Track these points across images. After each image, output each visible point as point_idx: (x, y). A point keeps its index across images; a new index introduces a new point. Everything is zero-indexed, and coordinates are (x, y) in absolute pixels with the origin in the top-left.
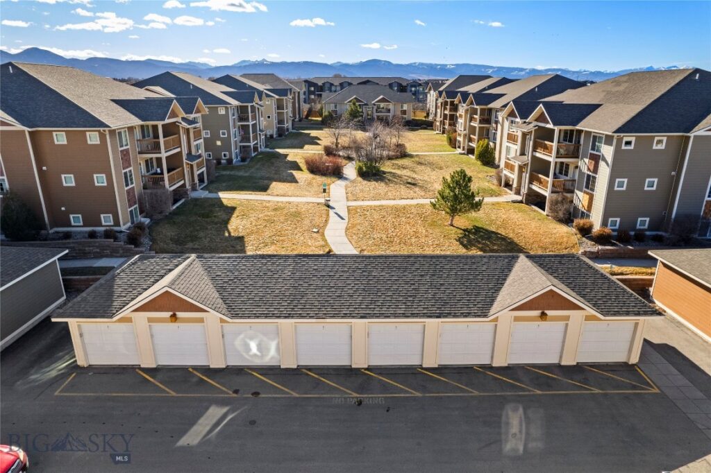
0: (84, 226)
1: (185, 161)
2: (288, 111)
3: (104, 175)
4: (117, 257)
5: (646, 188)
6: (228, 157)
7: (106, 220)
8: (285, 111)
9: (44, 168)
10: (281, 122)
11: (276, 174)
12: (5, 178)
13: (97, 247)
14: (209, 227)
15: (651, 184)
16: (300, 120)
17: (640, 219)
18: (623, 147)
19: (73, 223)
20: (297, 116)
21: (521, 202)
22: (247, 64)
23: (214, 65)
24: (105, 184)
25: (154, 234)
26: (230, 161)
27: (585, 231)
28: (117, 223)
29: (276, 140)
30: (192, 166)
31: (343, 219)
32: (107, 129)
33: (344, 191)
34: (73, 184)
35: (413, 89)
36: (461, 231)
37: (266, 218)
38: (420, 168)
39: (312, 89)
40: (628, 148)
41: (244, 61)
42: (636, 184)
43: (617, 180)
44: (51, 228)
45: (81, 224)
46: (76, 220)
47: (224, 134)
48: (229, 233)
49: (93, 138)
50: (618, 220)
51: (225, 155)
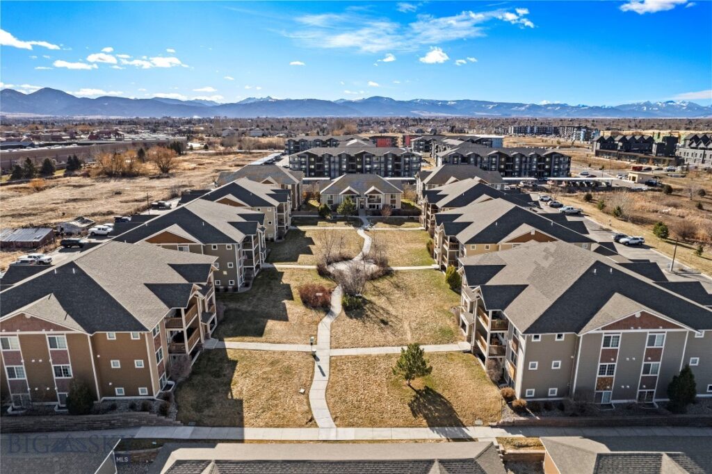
0: (126, 395)
1: (200, 322)
2: (287, 212)
3: (142, 361)
4: (152, 426)
5: (553, 368)
6: (233, 284)
7: (143, 392)
8: (284, 214)
9: (98, 356)
10: (280, 221)
11: (274, 307)
12: (70, 365)
13: (137, 418)
14: (220, 389)
15: (557, 364)
16: (299, 209)
17: (550, 389)
18: (533, 340)
19: (117, 394)
20: (297, 205)
21: (470, 352)
22: (252, 101)
23: (220, 102)
24: (143, 367)
25: (179, 400)
26: (235, 288)
27: (509, 399)
28: (151, 393)
29: (276, 243)
30: (206, 326)
31: (324, 375)
32: (146, 332)
33: (328, 333)
34: (119, 367)
35: (407, 159)
36: (414, 393)
37: (265, 376)
38: (397, 294)
39: (313, 159)
40: (537, 340)
41: (250, 99)
42: (545, 365)
43: (530, 363)
44: (101, 397)
45: (124, 394)
46: (120, 392)
47: (231, 265)
48: (232, 396)
49: (135, 336)
50: (534, 390)
51: (231, 282)
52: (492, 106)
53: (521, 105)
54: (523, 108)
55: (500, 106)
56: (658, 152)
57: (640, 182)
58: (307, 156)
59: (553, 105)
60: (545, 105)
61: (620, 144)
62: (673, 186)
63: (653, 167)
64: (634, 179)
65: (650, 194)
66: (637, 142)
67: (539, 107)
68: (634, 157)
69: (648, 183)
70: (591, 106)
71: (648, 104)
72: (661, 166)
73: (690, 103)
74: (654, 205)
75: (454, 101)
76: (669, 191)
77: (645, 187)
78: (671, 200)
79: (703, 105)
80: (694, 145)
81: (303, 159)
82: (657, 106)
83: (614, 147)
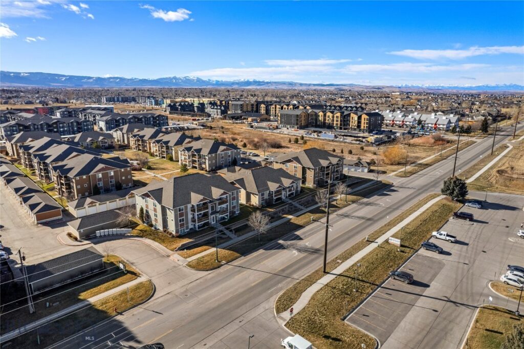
5: (213, 162)
17: (214, 166)
27: (206, 171)
39: (21, 128)
40: (210, 156)
43: (209, 162)
50: (211, 168)
52: (64, 78)
53: (89, 78)
54: (92, 80)
55: (71, 78)
56: (198, 111)
57: (199, 126)
58: (17, 126)
59: (114, 78)
60: (108, 78)
61: (179, 107)
62: (212, 126)
63: (200, 118)
64: (196, 124)
65: (206, 130)
66: (187, 106)
67: (104, 79)
68: (189, 114)
69: (203, 126)
70: (141, 79)
71: (175, 78)
72: (202, 118)
73: (197, 78)
74: (208, 134)
75: (26, 73)
76: (211, 128)
77: (202, 127)
78: (214, 131)
79: (204, 79)
80: (212, 107)
81: (14, 128)
82: (181, 79)
83: (177, 109)
